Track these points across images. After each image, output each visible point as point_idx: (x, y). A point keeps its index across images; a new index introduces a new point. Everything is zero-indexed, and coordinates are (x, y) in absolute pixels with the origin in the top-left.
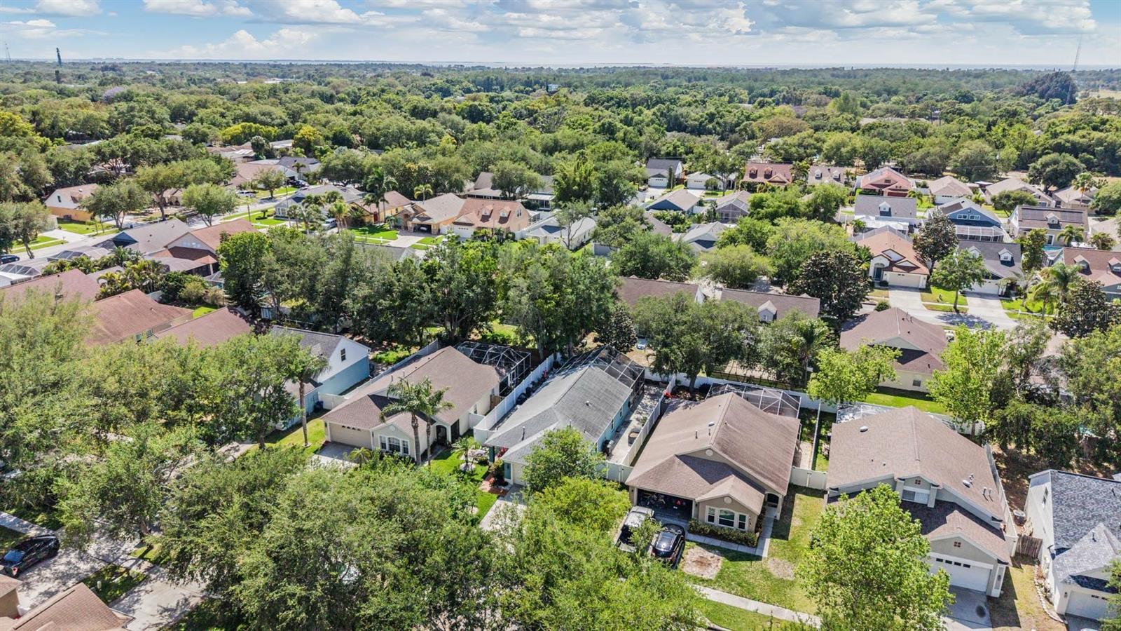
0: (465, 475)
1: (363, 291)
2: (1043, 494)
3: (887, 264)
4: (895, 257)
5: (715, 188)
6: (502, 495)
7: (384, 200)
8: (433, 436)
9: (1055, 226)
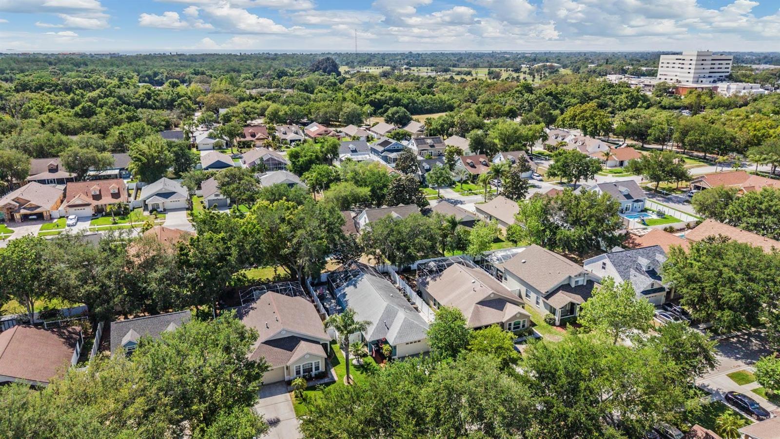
2: (602, 265)
5: (220, 148)
9: (432, 146)
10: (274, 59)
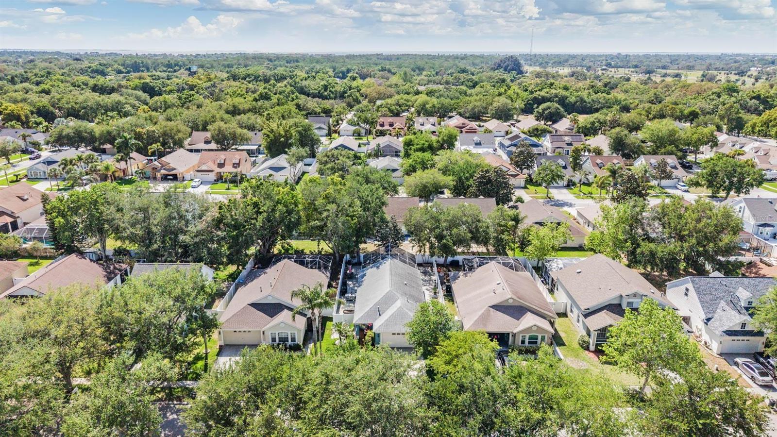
2: (684, 290)
5: (359, 135)
7: (130, 158)
9: (570, 144)
10: (463, 59)
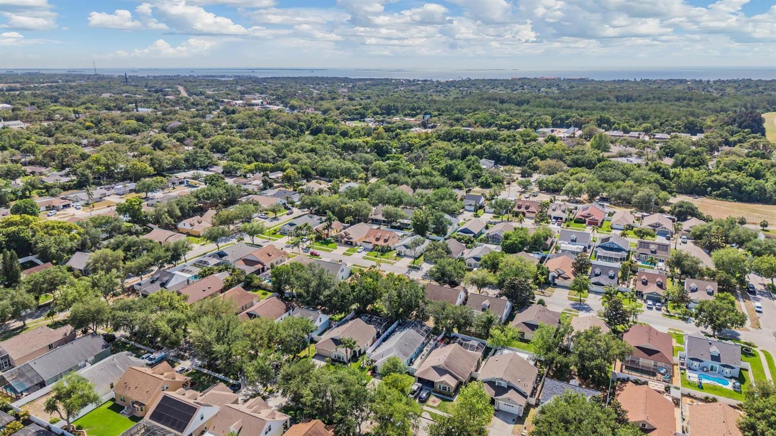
0: (362, 369)
1: (327, 292)
3: (556, 275)
4: (561, 272)
6: (374, 377)
7: (332, 227)
8: (352, 354)
9: (654, 252)
